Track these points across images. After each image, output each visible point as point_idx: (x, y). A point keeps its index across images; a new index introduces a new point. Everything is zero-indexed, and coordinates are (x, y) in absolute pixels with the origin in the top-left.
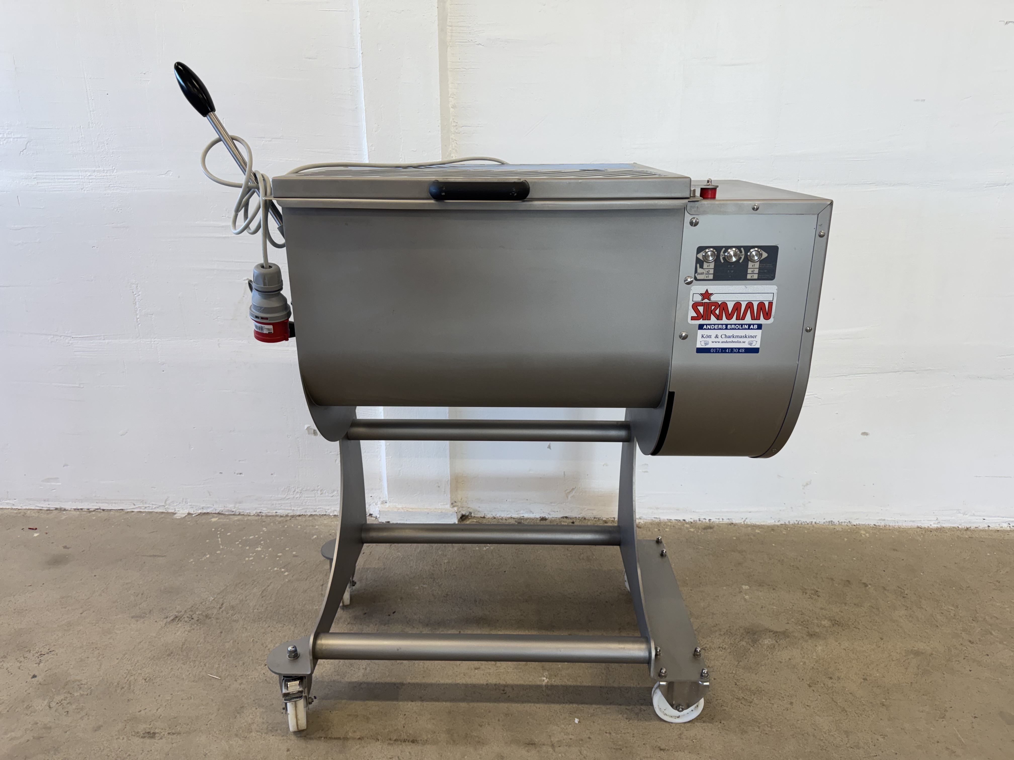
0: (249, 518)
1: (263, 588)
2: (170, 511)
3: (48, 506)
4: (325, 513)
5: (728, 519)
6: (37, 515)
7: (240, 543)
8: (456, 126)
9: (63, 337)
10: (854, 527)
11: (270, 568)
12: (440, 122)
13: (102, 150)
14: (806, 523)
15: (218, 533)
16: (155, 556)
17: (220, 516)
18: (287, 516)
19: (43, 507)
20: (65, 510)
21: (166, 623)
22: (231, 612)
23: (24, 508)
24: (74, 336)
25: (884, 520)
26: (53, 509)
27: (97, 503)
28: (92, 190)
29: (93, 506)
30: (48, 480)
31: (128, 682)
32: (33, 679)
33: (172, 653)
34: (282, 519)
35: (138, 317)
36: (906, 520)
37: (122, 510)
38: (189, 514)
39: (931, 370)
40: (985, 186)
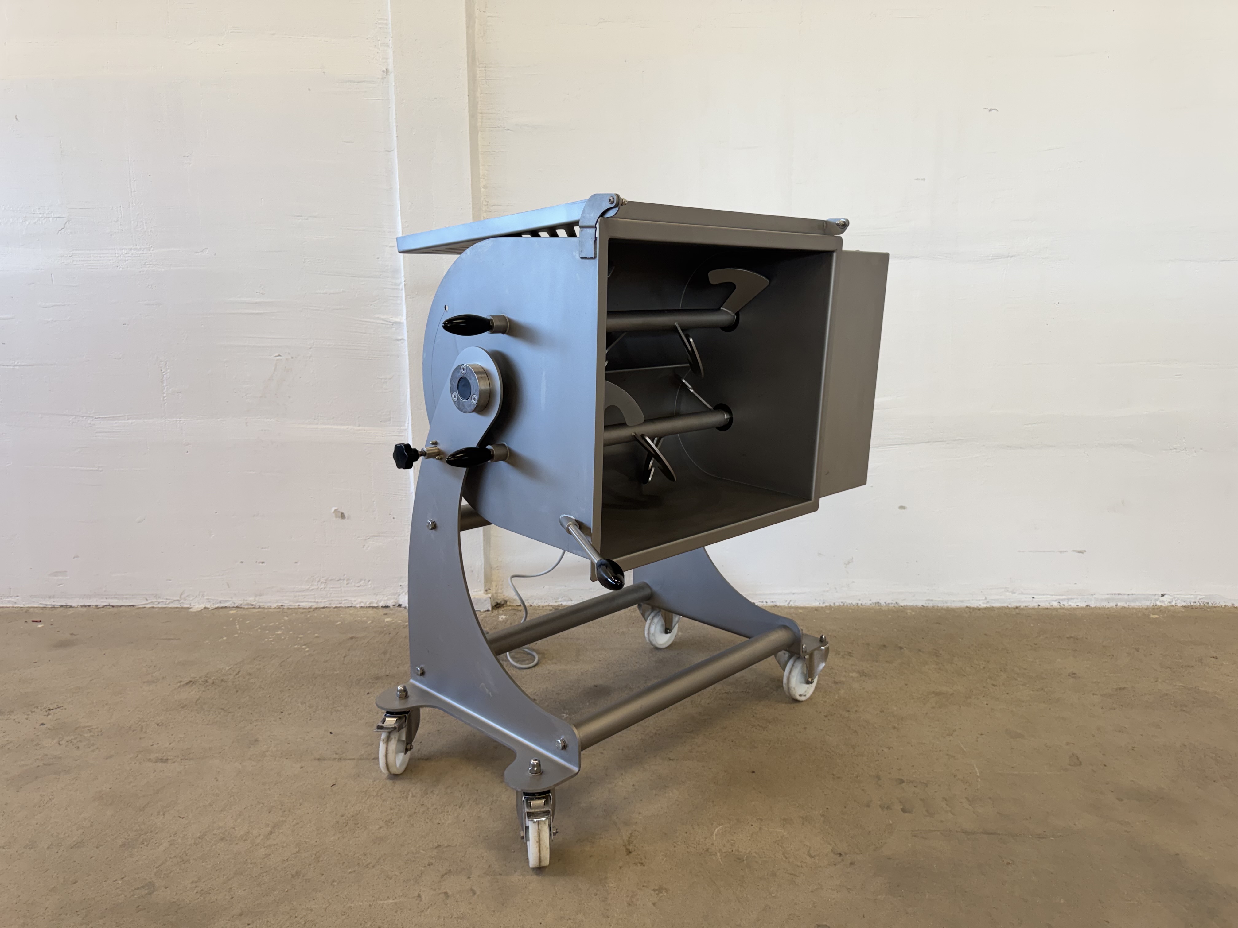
0: (270, 610)
1: (283, 660)
2: (185, 606)
3: (53, 604)
4: (351, 605)
5: (772, 602)
6: (41, 611)
7: (260, 628)
8: (487, 205)
9: (85, 418)
10: (901, 608)
11: (290, 646)
12: (471, 200)
13: (141, 229)
14: (852, 605)
15: (237, 621)
16: (169, 639)
17: (239, 609)
18: (310, 608)
19: (47, 605)
20: (71, 607)
21: (180, 685)
22: (247, 677)
23: (27, 606)
24: (97, 417)
25: (932, 600)
26: (58, 606)
27: (106, 598)
28: (127, 267)
29: (101, 602)
30: (56, 574)
31: (140, 726)
32: (42, 726)
33: (185, 706)
34: (305, 610)
35: (165, 395)
36: (954, 600)
37: (133, 606)
38: (205, 608)
39: (960, 440)
40: (990, 258)
